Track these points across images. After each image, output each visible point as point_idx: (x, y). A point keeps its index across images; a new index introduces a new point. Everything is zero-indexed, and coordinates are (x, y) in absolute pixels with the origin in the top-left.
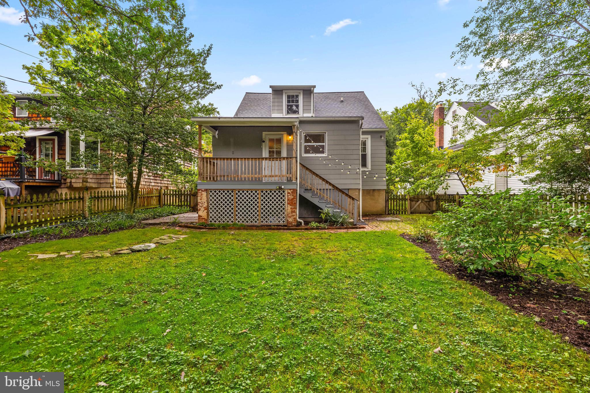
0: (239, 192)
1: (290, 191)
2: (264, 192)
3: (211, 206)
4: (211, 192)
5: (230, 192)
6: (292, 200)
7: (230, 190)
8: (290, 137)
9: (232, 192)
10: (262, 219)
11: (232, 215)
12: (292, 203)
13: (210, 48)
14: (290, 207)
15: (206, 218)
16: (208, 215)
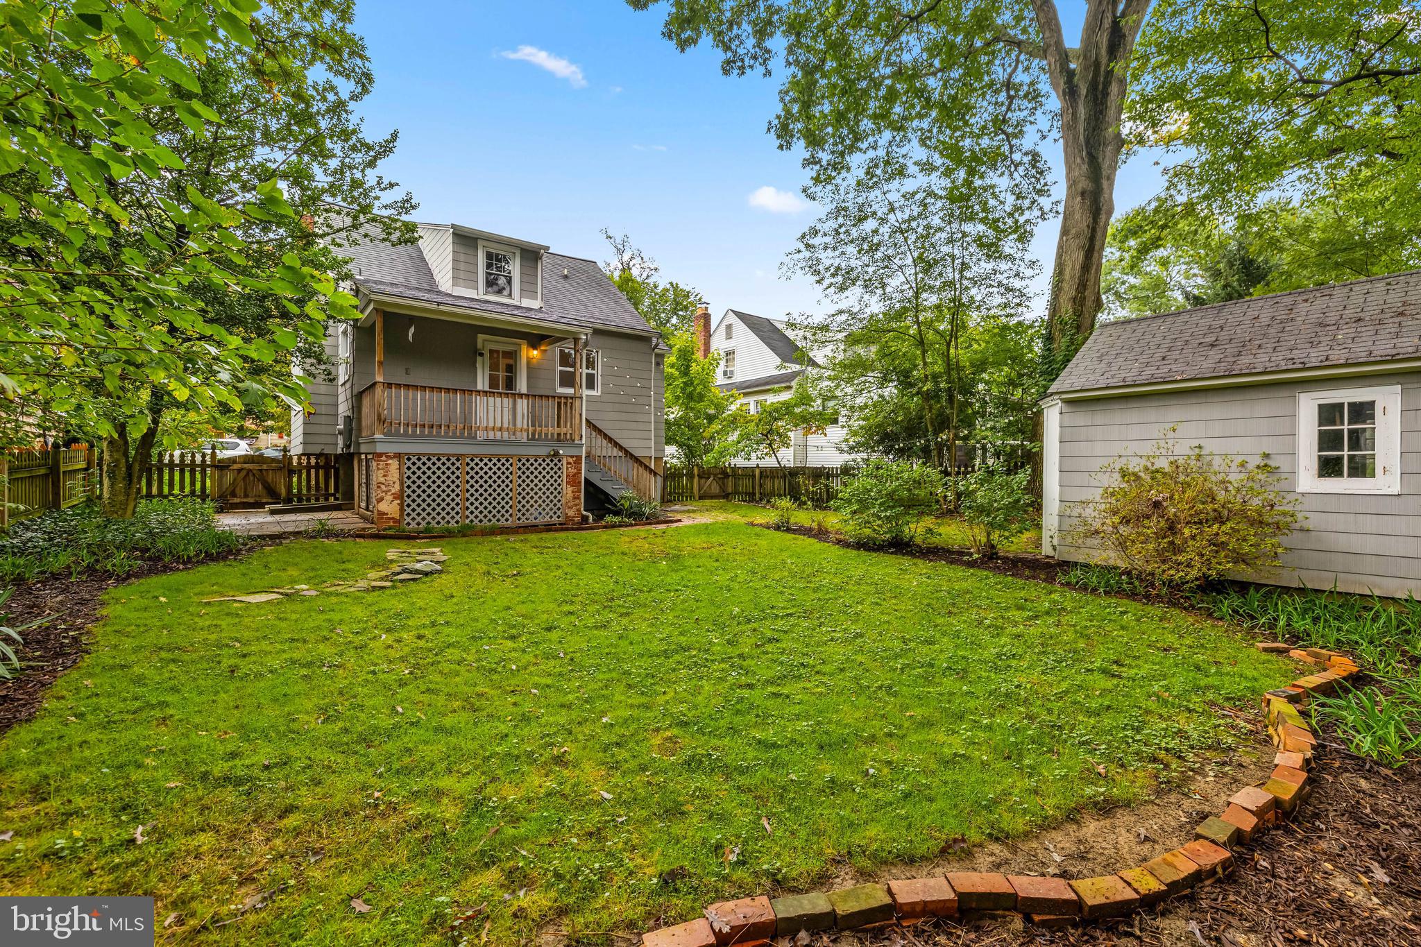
0: (472, 460)
1: (571, 460)
2: (524, 461)
3: (409, 492)
4: (409, 459)
5: (453, 460)
6: (574, 475)
7: (454, 455)
8: (535, 352)
9: (458, 460)
10: (519, 515)
11: (457, 509)
12: (574, 481)
13: (394, 137)
14: (570, 489)
15: (397, 516)
16: (402, 510)
